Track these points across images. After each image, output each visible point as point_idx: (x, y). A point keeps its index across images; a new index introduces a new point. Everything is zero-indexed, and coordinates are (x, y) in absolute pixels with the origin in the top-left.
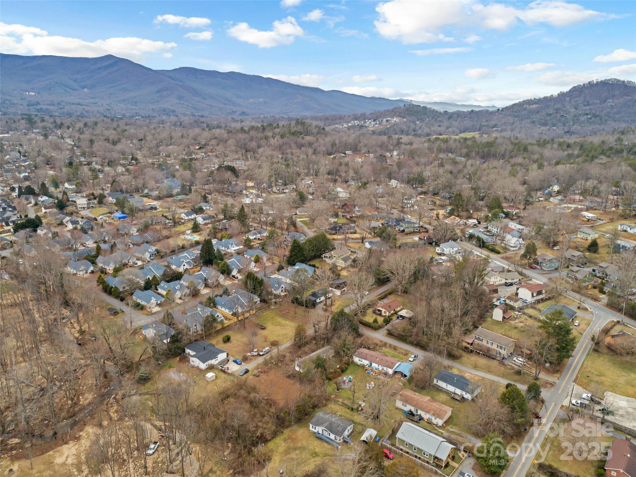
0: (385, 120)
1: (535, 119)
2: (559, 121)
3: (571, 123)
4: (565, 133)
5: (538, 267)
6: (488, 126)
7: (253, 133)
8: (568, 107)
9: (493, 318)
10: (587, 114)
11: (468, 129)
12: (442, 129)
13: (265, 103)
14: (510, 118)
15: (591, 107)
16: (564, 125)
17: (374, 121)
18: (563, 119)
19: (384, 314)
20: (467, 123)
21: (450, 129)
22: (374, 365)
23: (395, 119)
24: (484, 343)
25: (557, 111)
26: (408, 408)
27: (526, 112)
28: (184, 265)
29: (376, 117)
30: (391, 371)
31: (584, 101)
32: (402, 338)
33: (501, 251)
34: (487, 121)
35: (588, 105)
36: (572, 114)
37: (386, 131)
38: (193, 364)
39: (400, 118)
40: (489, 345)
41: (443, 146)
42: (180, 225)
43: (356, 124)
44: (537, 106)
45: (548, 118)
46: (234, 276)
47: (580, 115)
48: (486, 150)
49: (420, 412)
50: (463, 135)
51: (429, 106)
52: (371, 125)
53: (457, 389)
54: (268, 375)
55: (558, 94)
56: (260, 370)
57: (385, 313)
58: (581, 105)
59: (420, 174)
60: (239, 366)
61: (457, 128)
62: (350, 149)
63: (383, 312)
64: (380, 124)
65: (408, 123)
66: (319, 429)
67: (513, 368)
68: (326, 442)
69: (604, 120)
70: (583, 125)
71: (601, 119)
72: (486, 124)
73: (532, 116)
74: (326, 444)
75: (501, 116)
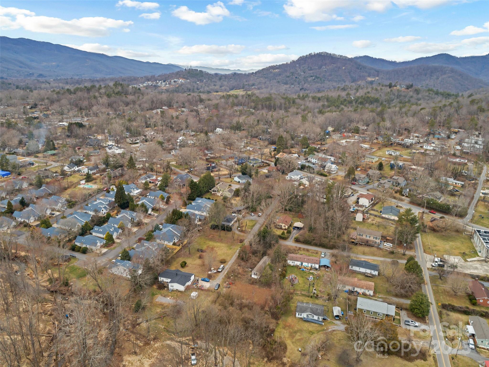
0: (172, 81)
1: (279, 80)
2: (295, 81)
3: (303, 82)
4: (301, 89)
5: (356, 183)
6: (249, 85)
7: (79, 94)
8: (299, 71)
9: (356, 220)
10: (312, 76)
11: (235, 87)
12: (217, 87)
13: (58, 66)
14: (261, 79)
15: (314, 71)
16: (299, 84)
17: (164, 81)
18: (298, 80)
19: (284, 228)
20: (233, 83)
21: (223, 88)
22: (305, 264)
23: (181, 81)
24: (364, 237)
25: (293, 73)
26: (348, 288)
27: (272, 75)
28: (103, 210)
29: (165, 78)
30: (317, 266)
31: (308, 67)
32: (306, 242)
33: (328, 175)
34: (247, 81)
35: (311, 70)
36: (303, 76)
37: (177, 90)
38: (172, 288)
39: (184, 80)
40: (368, 238)
41: (236, 101)
42: (68, 176)
43: (150, 84)
44: (279, 70)
45: (288, 79)
46: (150, 214)
47: (307, 77)
48: (268, 103)
49: (356, 289)
50: (232, 92)
51: (204, 70)
52: (163, 85)
53: (367, 270)
54: (235, 285)
55: (291, 62)
56: (227, 283)
57: (285, 226)
58: (307, 70)
59: (238, 123)
60: (208, 283)
61: (227, 86)
62: (165, 105)
63: (283, 226)
64: (169, 84)
65: (192, 83)
66: (304, 315)
67: (387, 250)
68: (312, 322)
69: (322, 80)
70: (311, 84)
71: (321, 80)
72: (247, 83)
73: (276, 78)
74: (313, 324)
75: (256, 78)
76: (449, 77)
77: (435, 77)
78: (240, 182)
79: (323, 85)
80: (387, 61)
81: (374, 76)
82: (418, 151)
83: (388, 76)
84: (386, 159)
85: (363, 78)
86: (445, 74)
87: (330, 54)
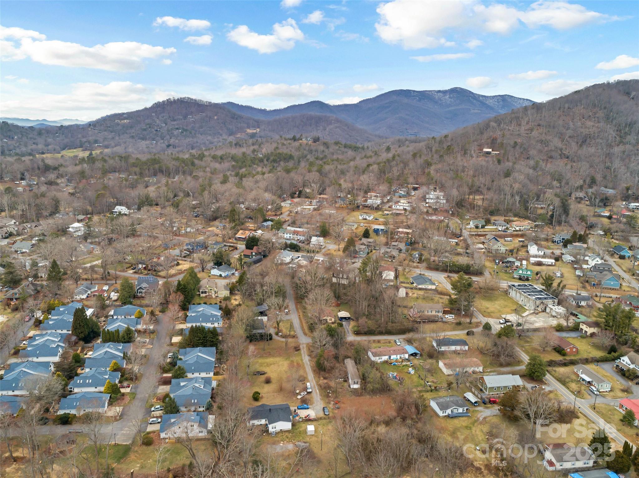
1: (132, 134)
2: (156, 135)
3: (168, 137)
8: (158, 122)
9: (399, 296)
10: (177, 129)
11: (67, 146)
14: (106, 133)
15: (178, 122)
16: (163, 139)
18: (159, 133)
24: (426, 313)
25: (150, 125)
26: (458, 370)
27: (120, 127)
30: (406, 356)
31: (170, 117)
34: (84, 137)
35: (175, 120)
36: (165, 129)
38: (275, 430)
40: (430, 313)
44: (128, 120)
45: (145, 133)
47: (172, 129)
49: (466, 369)
50: (66, 153)
53: (457, 347)
54: (343, 403)
56: (331, 403)
58: (169, 120)
60: (310, 410)
61: (55, 145)
66: (449, 412)
67: (453, 322)
68: (459, 417)
69: (193, 134)
70: (179, 138)
71: (191, 133)
72: (84, 140)
73: (127, 131)
74: (461, 418)
75: (96, 131)
76: (336, 127)
77: (321, 128)
78: (223, 275)
79: (195, 140)
80: (255, 109)
81: (254, 127)
82: (390, 212)
83: (270, 127)
84: (365, 225)
85: (241, 130)
86: (331, 124)
87: (195, 100)
